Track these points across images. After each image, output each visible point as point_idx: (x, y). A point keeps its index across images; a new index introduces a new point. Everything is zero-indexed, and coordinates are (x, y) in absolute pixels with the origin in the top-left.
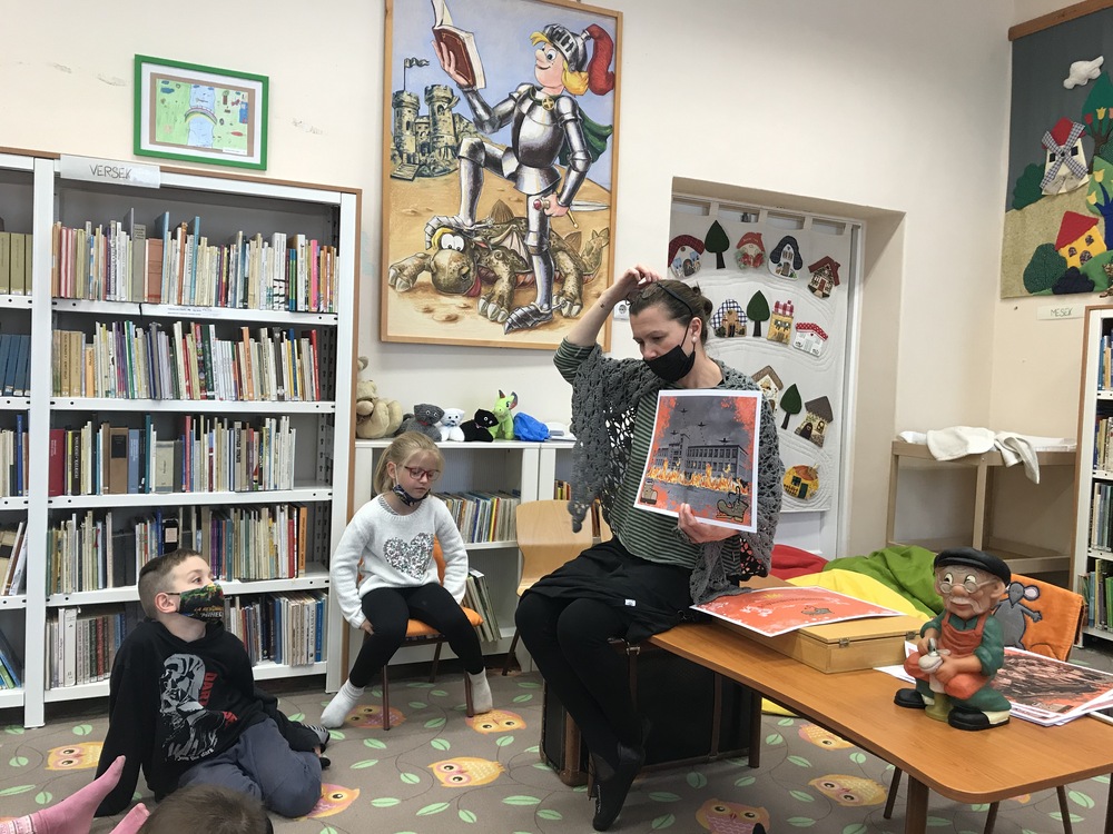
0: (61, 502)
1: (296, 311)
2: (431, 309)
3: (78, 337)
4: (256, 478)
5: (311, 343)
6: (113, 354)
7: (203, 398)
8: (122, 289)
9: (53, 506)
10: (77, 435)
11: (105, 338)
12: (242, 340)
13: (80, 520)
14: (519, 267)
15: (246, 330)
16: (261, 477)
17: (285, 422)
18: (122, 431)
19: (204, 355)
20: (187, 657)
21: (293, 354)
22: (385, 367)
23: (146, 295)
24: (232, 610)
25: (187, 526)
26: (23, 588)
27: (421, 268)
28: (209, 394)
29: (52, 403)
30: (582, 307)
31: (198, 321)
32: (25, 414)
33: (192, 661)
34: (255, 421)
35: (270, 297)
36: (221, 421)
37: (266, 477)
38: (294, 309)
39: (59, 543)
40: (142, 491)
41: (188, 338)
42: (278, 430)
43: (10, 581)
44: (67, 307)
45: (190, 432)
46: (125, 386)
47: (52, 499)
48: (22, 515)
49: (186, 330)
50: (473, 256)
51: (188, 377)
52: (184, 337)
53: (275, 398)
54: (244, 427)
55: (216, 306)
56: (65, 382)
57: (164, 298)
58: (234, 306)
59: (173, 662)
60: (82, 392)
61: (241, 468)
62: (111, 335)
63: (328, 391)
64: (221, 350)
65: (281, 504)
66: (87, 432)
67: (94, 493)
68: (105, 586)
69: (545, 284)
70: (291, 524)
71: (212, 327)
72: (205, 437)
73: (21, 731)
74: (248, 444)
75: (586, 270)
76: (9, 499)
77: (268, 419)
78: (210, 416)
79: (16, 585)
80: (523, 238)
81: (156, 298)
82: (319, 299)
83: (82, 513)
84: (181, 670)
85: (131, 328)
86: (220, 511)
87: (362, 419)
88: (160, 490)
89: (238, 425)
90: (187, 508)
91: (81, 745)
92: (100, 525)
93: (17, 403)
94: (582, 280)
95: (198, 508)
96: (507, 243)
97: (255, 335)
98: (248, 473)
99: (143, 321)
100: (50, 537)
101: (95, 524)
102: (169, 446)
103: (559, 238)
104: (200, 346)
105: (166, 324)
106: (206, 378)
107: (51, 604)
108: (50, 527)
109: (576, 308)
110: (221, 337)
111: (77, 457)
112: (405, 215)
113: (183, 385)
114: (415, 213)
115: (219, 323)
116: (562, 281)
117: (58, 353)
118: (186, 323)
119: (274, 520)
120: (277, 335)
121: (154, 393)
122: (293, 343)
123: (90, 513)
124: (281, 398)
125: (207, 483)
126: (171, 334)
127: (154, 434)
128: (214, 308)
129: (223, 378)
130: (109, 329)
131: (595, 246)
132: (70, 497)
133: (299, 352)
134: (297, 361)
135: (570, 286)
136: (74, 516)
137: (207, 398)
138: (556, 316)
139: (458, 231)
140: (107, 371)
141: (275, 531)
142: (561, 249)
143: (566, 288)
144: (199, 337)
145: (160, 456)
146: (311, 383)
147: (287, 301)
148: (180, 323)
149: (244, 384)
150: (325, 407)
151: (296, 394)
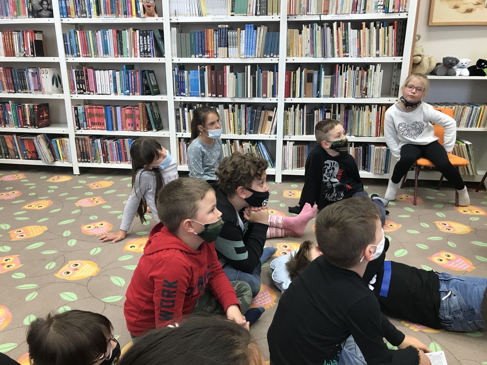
0: (289, 100)
1: (388, 12)
2: (458, 5)
3: (296, 31)
4: (364, 92)
5: (394, 28)
6: (309, 38)
7: (344, 56)
8: (313, 9)
9: (286, 102)
10: (295, 73)
11: (306, 30)
12: (362, 29)
13: (295, 108)
15: (364, 24)
16: (366, 92)
17: (379, 67)
18: (311, 71)
19: (345, 37)
20: (333, 162)
21: (385, 34)
22: (429, 39)
23: (323, 11)
24: (351, 148)
25: (334, 112)
26: (275, 133)
28: (346, 54)
29: (287, 60)
31: (344, 21)
32: (277, 64)
33: (334, 163)
34: (365, 66)
35: (376, 7)
36: (351, 67)
37: (368, 92)
38: (387, 12)
39: (288, 116)
40: (318, 97)
41: (339, 29)
42: (375, 71)
43: (271, 130)
44: (292, 19)
45: (338, 72)
46: (313, 52)
47: (286, 99)
48: (275, 105)
49: (338, 26)
51: (338, 47)
52: (337, 29)
53: (375, 56)
54: (360, 69)
55: (352, 13)
56: (291, 51)
57: (330, 12)
58: (360, 13)
59: (328, 163)
60: (297, 55)
61: (358, 87)
62: (309, 30)
63: (400, 52)
64: (353, 33)
65: (374, 104)
66: (298, 72)
67: (300, 97)
68: (303, 134)
70: (378, 113)
71: (349, 24)
72: (344, 74)
73: (274, 183)
74: (362, 77)
76: (271, 98)
77: (371, 66)
78: (346, 64)
79: (273, 131)
81: (326, 12)
82: (400, 5)
83: (296, 105)
84: (330, 166)
85: (316, 26)
86: (348, 106)
87: (415, 65)
88: (325, 96)
89: (358, 68)
90: (335, 104)
91: (294, 191)
92: (302, 110)
93: (274, 61)
95: (339, 104)
97: (368, 26)
98: (361, 90)
99: (321, 23)
100: (285, 114)
101: (300, 110)
102: (329, 78)
104: (344, 33)
105: (330, 23)
106: (346, 47)
107: (284, 139)
108: (285, 110)
110: (353, 28)
111: (295, 82)
113: (336, 50)
115: (353, 22)
117: (289, 39)
118: (338, 22)
119: (371, 111)
120: (378, 25)
121: (324, 55)
122: (385, 28)
123: (298, 105)
124: (378, 56)
125: (344, 94)
126: (332, 28)
127: (323, 73)
128: (351, 15)
129: (353, 47)
130: (308, 27)
132: (292, 98)
133: (388, 33)
134: (386, 37)
136: (293, 106)
137: (346, 56)
140: (306, 45)
141: (371, 116)
144: (344, 29)
145: (326, 81)
146: (392, 48)
147: (384, 8)
148: (336, 23)
149: (362, 50)
150: (398, 59)
151: (385, 54)
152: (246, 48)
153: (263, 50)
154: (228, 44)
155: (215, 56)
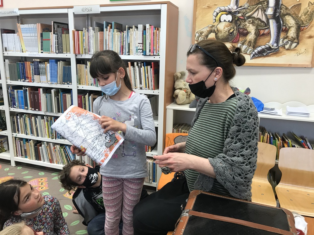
1: (146, 55)
3: (84, 66)
5: (151, 67)
8: (93, 50)
10: (84, 97)
12: (128, 67)
14: (261, 26)
15: (129, 63)
21: (145, 72)
27: (211, 32)
29: (78, 87)
30: (298, 43)
32: (71, 90)
35: (137, 50)
44: (79, 57)
46: (96, 83)
50: (236, 23)
53: (139, 88)
56: (81, 81)
58: (125, 55)
60: (85, 84)
63: (157, 86)
66: (87, 96)
69: (276, 34)
75: (303, 24)
80: (265, 11)
87: (176, 97)
93: (70, 87)
94: (299, 29)
96: (255, 15)
97: (133, 65)
103: (287, 9)
109: (294, 45)
112: (204, 9)
114: (209, 7)
116: (287, 31)
117: (79, 71)
120: (139, 65)
122: (145, 68)
124: (141, 88)
131: (310, 10)
133: (147, 71)
134: (147, 75)
135: (292, 33)
138: (281, 49)
139: (229, 12)
142: (288, 14)
143: (289, 35)
146: (152, 83)
147: (143, 52)
150: (155, 92)
151: (146, 87)
152: (51, 77)
153: (62, 79)
154: (39, 73)
155: (32, 81)
